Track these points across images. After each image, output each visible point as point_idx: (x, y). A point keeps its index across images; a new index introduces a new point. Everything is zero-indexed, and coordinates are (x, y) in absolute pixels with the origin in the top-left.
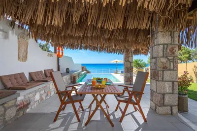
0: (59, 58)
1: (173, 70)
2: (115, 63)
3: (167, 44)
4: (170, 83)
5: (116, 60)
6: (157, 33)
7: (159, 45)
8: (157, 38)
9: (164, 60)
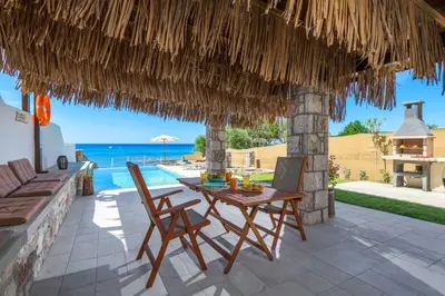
0: (41, 128)
1: (324, 154)
2: (161, 142)
3: (318, 114)
4: (321, 174)
5: (164, 137)
6: (304, 94)
7: (308, 114)
8: (304, 103)
9: (314, 138)
